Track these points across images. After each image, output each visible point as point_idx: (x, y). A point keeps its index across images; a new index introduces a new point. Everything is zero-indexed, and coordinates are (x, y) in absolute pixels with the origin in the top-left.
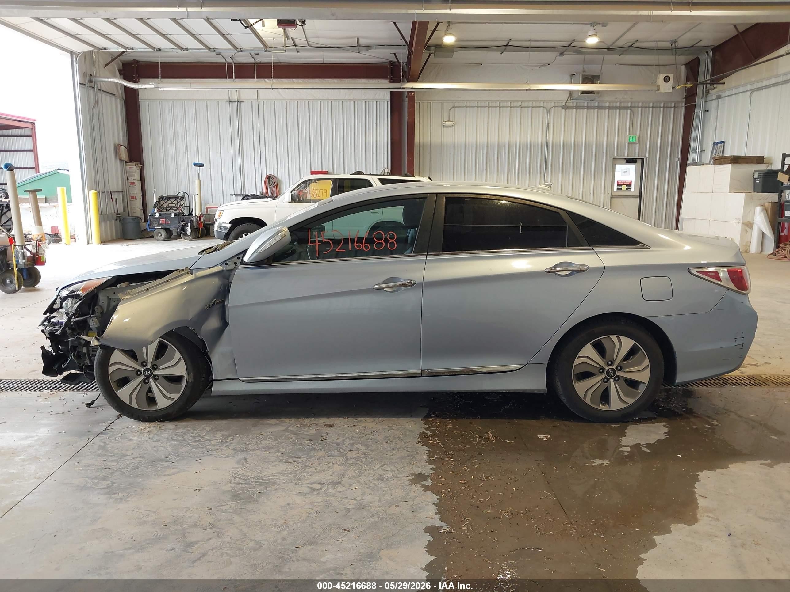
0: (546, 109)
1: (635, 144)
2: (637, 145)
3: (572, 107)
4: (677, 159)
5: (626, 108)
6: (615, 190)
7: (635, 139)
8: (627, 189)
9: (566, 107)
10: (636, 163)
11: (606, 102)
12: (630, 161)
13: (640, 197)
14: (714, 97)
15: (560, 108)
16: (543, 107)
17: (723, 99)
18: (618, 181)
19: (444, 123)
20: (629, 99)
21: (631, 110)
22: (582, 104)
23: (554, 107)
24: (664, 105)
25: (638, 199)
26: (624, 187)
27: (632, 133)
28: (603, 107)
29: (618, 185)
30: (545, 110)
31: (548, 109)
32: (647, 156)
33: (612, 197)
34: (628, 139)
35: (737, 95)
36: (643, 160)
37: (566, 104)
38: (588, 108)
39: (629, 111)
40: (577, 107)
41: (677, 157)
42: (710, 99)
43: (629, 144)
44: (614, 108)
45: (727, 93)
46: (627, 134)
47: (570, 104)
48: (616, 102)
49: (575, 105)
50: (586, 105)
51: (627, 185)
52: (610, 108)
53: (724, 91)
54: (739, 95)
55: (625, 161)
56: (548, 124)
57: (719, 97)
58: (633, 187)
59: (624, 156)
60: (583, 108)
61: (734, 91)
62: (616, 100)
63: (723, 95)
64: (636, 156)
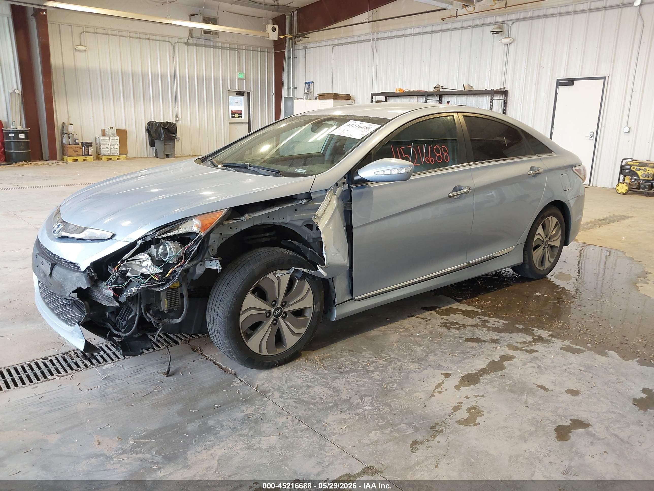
0: (172, 44)
1: (243, 79)
2: (244, 81)
3: (192, 44)
4: (272, 94)
5: (234, 49)
6: (231, 117)
7: (243, 76)
8: (239, 117)
9: (187, 44)
10: (244, 95)
11: (219, 42)
12: (240, 94)
13: (249, 123)
14: (302, 47)
15: (183, 44)
16: (169, 42)
17: (308, 49)
18: (232, 110)
19: (77, 47)
20: (235, 42)
21: (238, 52)
22: (200, 43)
23: (178, 42)
24: (260, 50)
25: (247, 125)
26: (237, 115)
27: (240, 71)
28: (217, 46)
29: (233, 113)
30: (170, 44)
31: (173, 43)
32: (252, 90)
33: (230, 123)
34: (237, 75)
35: (320, 48)
36: (249, 93)
37: (187, 41)
38: (206, 46)
39: (236, 52)
40: (197, 45)
41: (272, 92)
42: (298, 49)
43: (238, 79)
44: (225, 48)
45: (312, 45)
46: (237, 71)
47: (191, 41)
48: (227, 43)
49: (195, 42)
50: (203, 43)
51: (239, 114)
52: (223, 48)
53: (309, 43)
54: (322, 47)
55: (235, 93)
56: (174, 58)
57: (306, 48)
58: (243, 115)
59: (236, 89)
60: (201, 46)
61: (318, 44)
62: (226, 41)
63: (308, 46)
64: (244, 90)
